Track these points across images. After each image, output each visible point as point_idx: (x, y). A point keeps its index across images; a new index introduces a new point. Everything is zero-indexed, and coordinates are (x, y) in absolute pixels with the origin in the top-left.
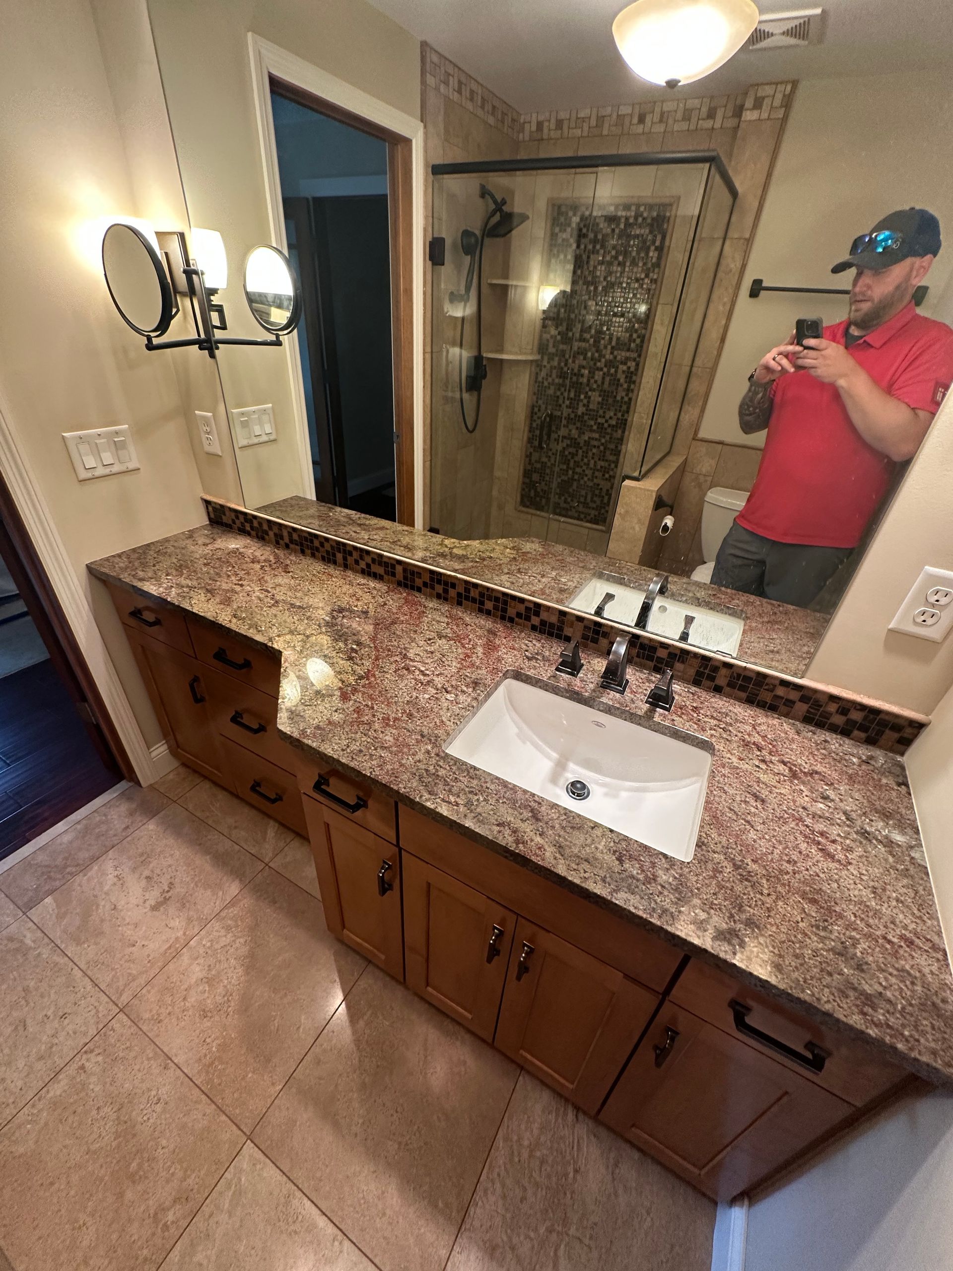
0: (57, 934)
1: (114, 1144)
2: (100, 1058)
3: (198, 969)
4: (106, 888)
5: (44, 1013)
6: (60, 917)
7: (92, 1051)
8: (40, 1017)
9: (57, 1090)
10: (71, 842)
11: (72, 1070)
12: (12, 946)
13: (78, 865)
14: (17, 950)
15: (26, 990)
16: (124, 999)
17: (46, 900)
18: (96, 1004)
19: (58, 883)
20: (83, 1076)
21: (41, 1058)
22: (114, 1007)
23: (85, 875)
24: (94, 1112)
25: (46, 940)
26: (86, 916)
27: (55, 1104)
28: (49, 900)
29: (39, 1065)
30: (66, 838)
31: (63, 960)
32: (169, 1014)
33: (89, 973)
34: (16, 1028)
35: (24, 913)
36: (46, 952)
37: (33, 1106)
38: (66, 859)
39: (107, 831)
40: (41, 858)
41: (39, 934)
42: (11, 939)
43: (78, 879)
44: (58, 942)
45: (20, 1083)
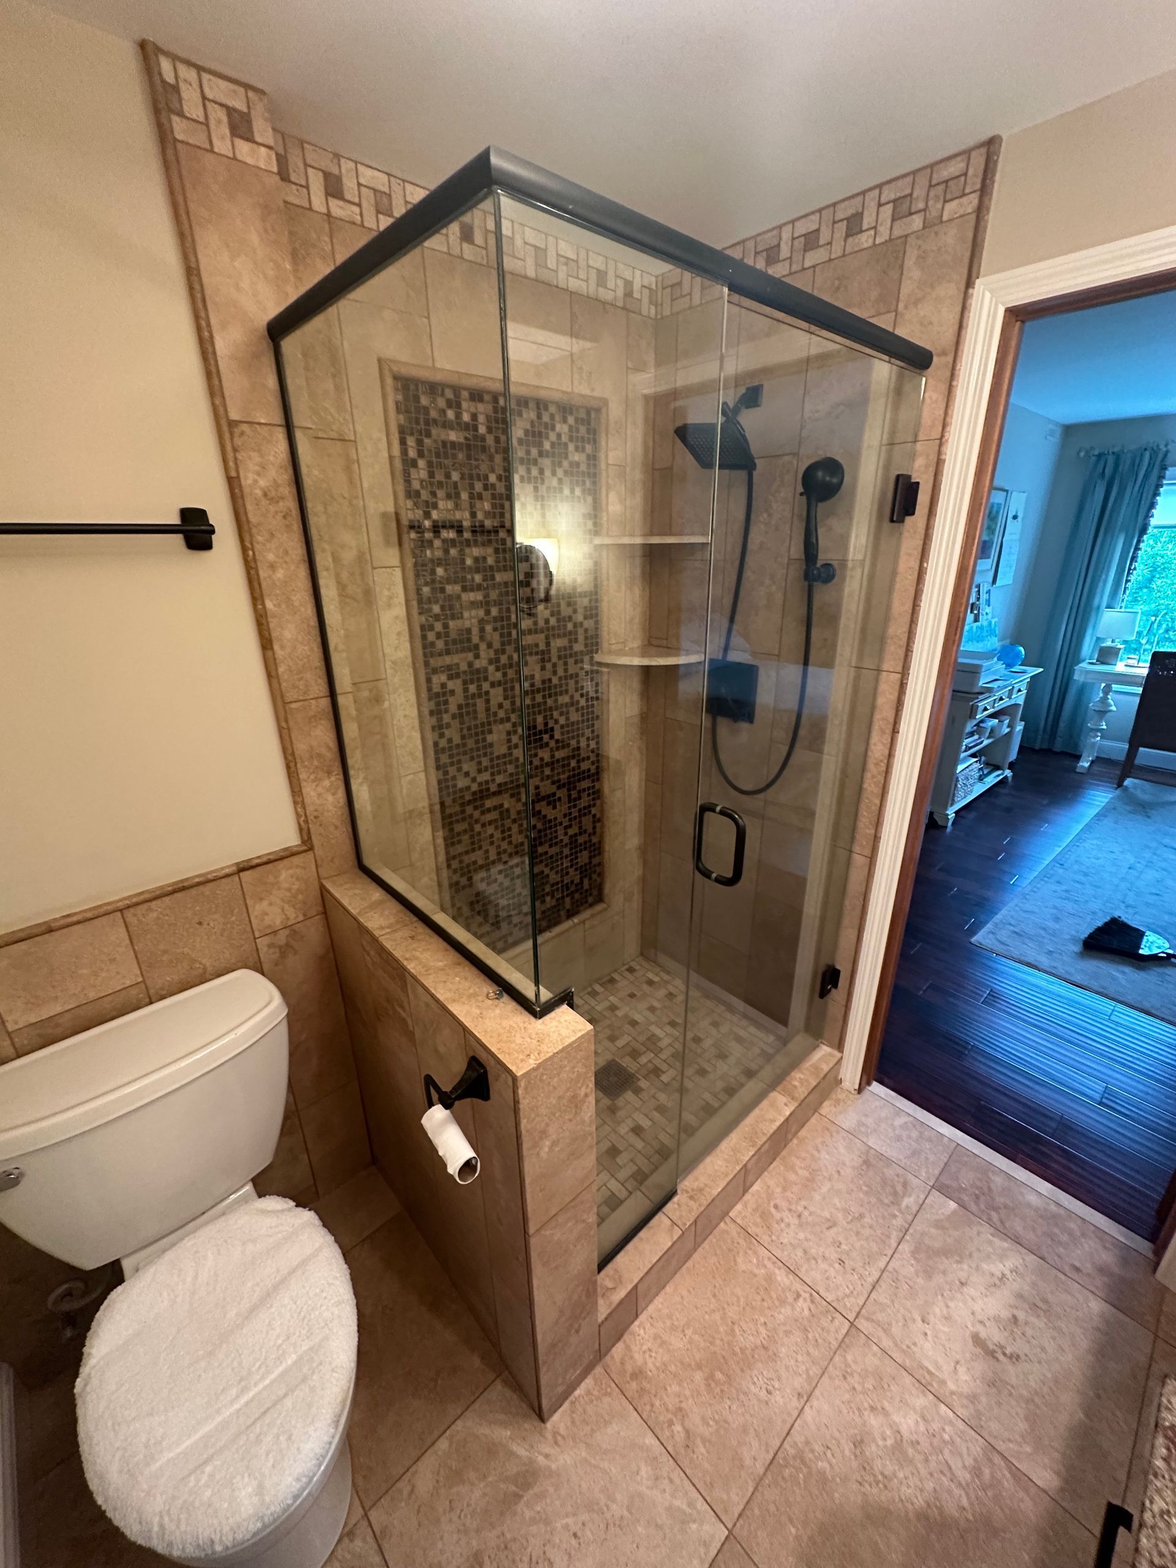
0: (919, 1226)
1: (737, 1350)
2: (806, 1312)
3: (911, 1422)
4: (985, 1266)
5: (843, 1242)
6: (938, 1225)
7: (812, 1302)
8: (841, 1239)
9: (781, 1276)
10: (1029, 1205)
11: (798, 1286)
12: (899, 1188)
13: (1002, 1222)
14: (895, 1193)
15: (862, 1216)
16: (862, 1324)
17: (952, 1203)
18: (855, 1293)
19: (973, 1207)
20: (790, 1299)
21: (805, 1252)
22: (854, 1315)
23: (992, 1235)
24: (762, 1320)
25: (910, 1218)
26: (946, 1252)
27: (770, 1278)
28: (953, 1205)
29: (800, 1253)
30: (1032, 1198)
31: (893, 1243)
32: (854, 1389)
33: (885, 1275)
34: (828, 1220)
35: (933, 1187)
36: (899, 1222)
37: (769, 1259)
38: (1006, 1207)
39: (1060, 1243)
40: (998, 1181)
41: (915, 1209)
42: (905, 1184)
43: (986, 1229)
44: (911, 1231)
45: (785, 1241)
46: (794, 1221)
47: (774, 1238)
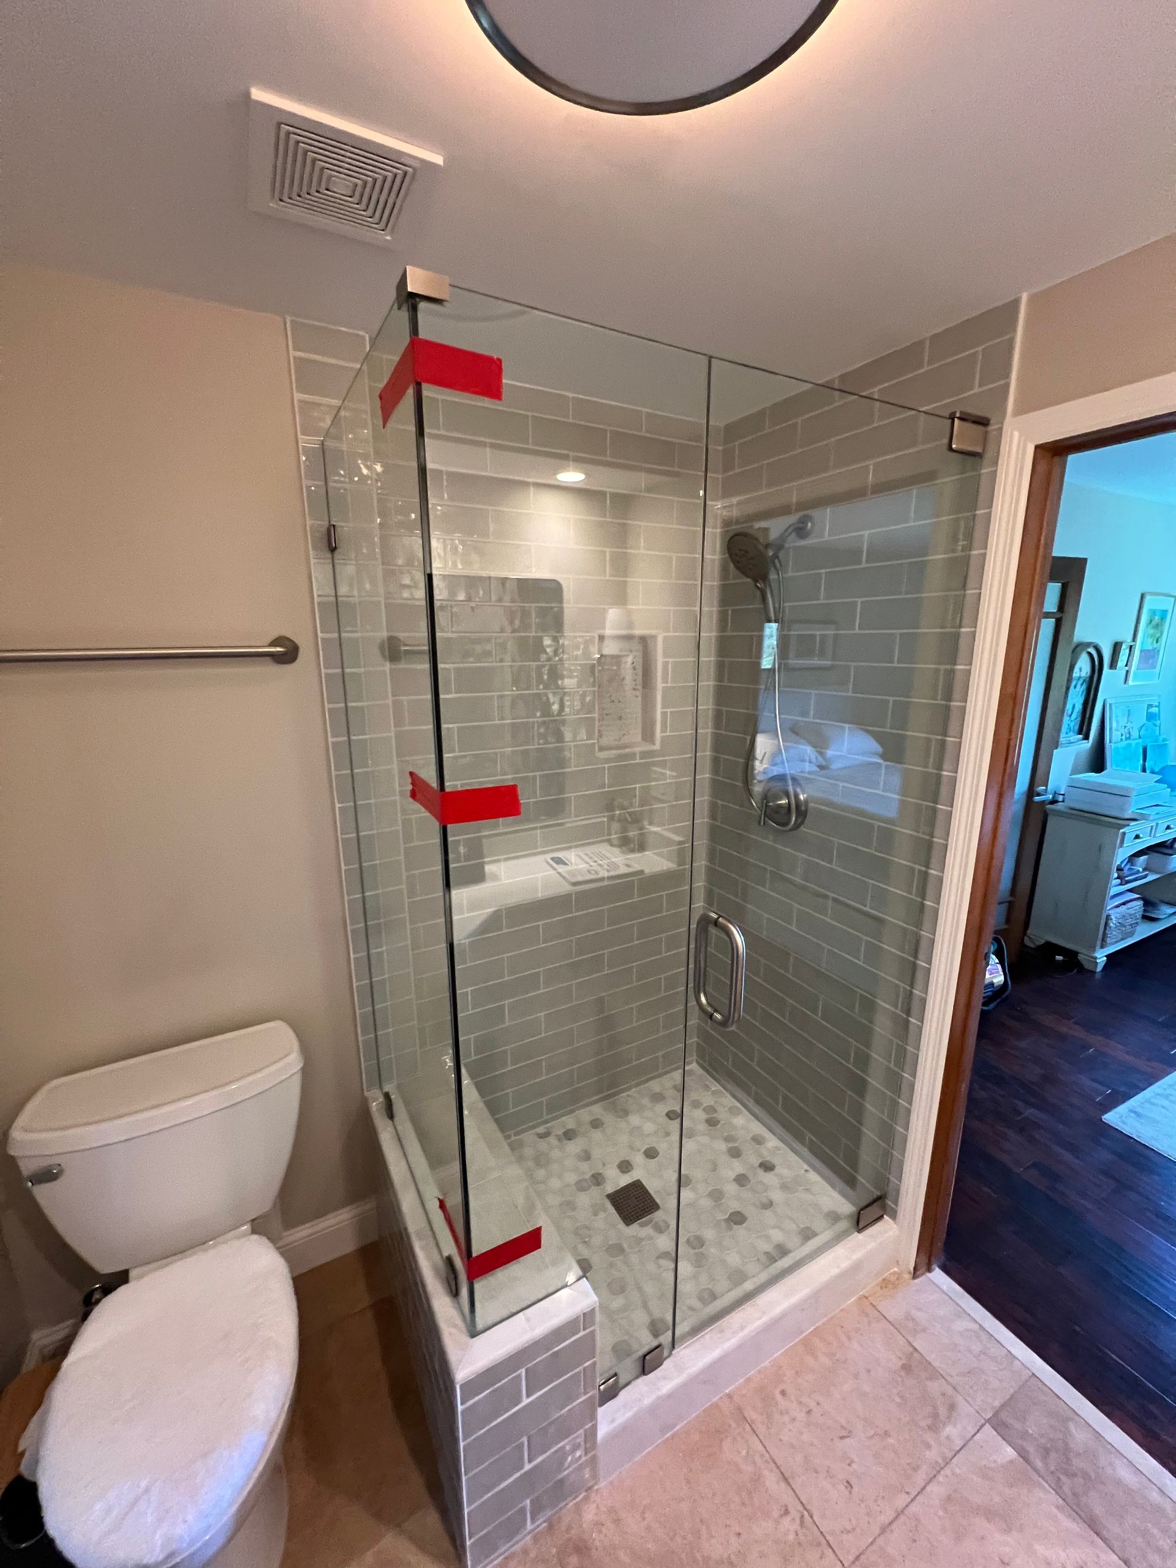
0: (959, 1466)
1: (698, 1556)
2: (791, 1537)
4: (1040, 1549)
5: (856, 1459)
6: (985, 1473)
7: (802, 1525)
8: (854, 1456)
9: (771, 1480)
10: (1119, 1482)
11: (787, 1498)
12: (942, 1411)
13: (1075, 1494)
14: (935, 1416)
15: (887, 1434)
17: (1009, 1450)
18: (858, 1530)
19: (1039, 1463)
20: (776, 1514)
21: (806, 1459)
22: (851, 1558)
23: (1058, 1507)
24: (738, 1529)
25: (949, 1455)
26: (989, 1514)
27: (757, 1479)
28: (1010, 1453)
29: (799, 1458)
30: (1125, 1474)
31: (920, 1480)
33: (902, 1518)
34: (843, 1427)
35: (988, 1421)
36: (932, 1455)
37: (762, 1456)
38: (1084, 1475)
40: (1079, 1437)
41: (959, 1443)
42: (952, 1407)
43: (1052, 1499)
44: (947, 1471)
45: (785, 1438)
46: (801, 1416)
47: (773, 1431)
